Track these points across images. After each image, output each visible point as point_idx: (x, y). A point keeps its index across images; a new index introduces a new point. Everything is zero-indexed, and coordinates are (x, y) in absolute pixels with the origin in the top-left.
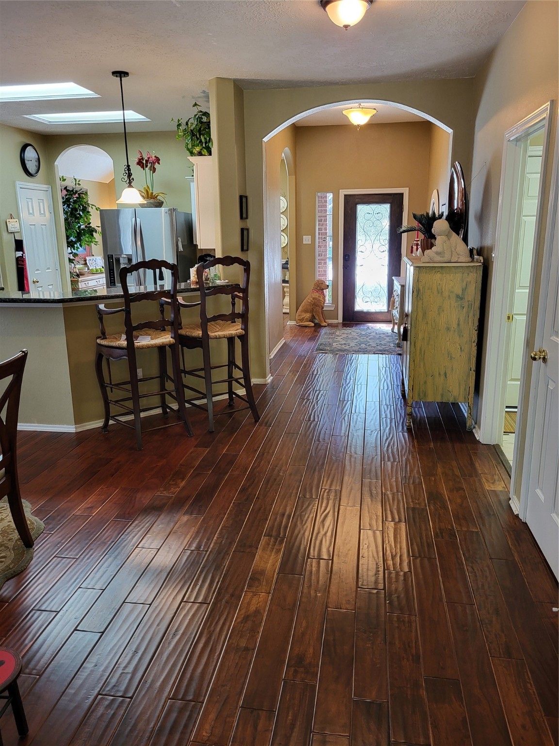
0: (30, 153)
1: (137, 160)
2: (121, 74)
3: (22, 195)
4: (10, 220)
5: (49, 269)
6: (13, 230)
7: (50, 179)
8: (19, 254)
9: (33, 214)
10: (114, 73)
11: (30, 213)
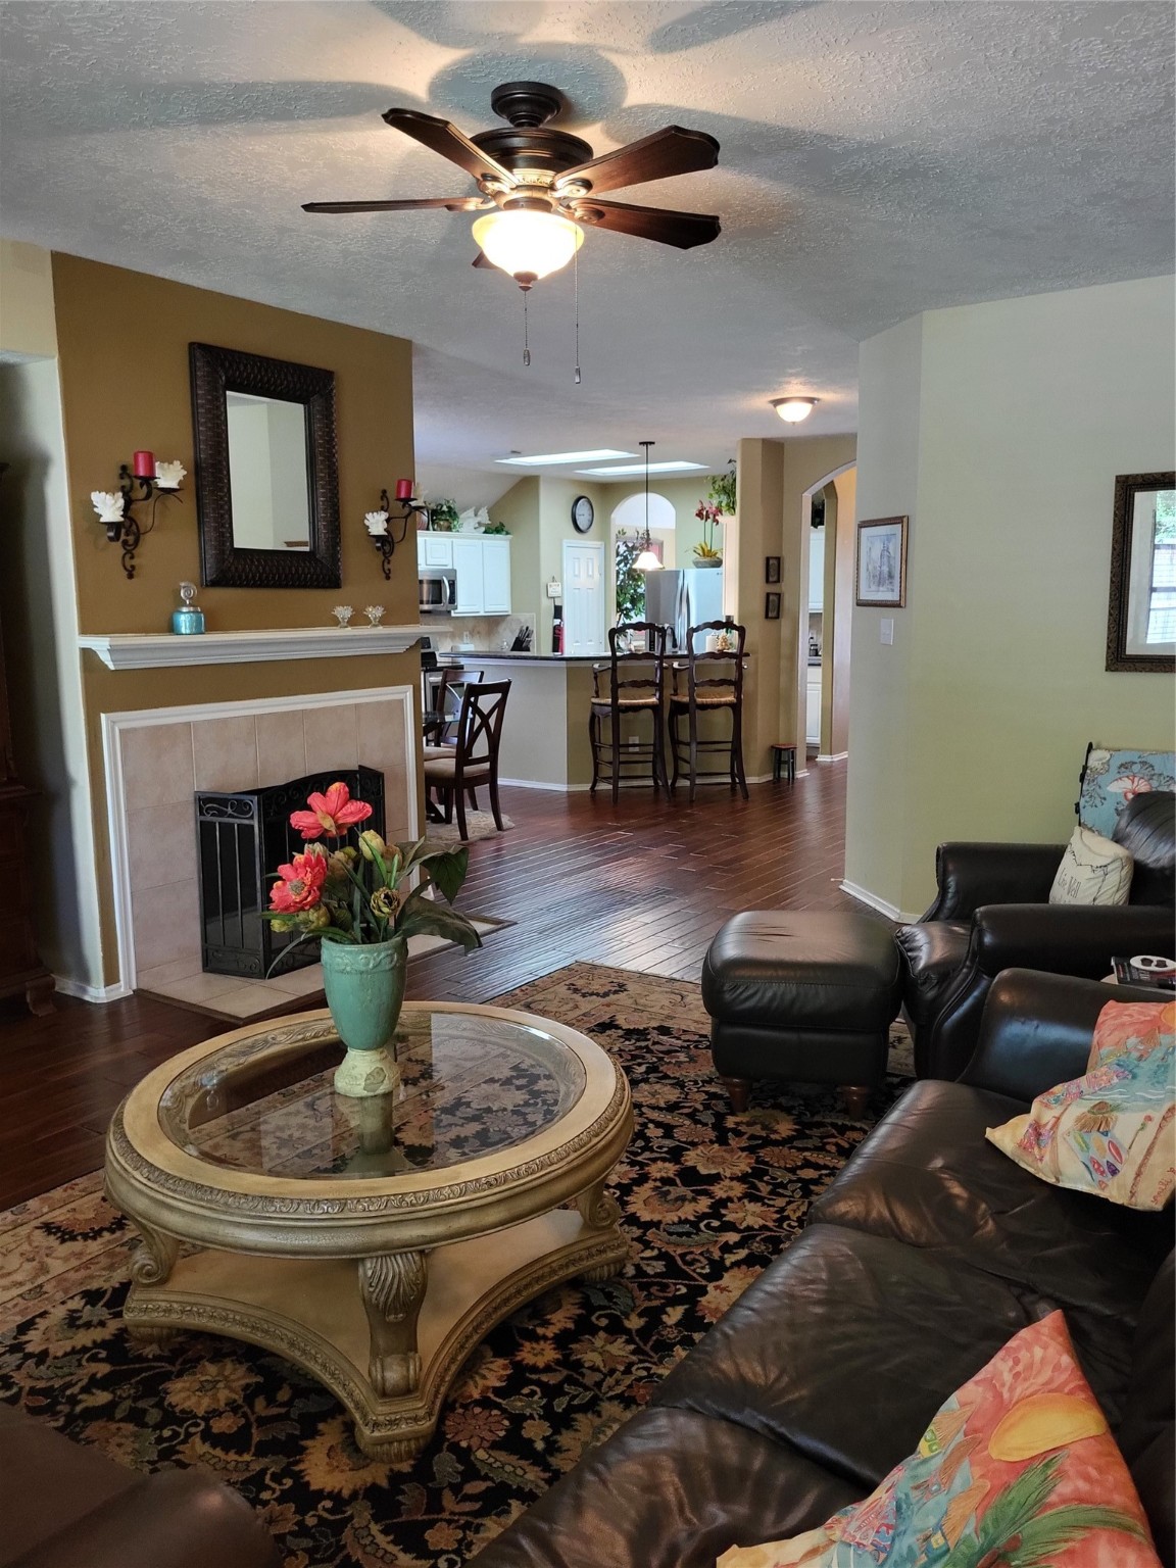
0: (582, 508)
1: (695, 511)
2: (647, 444)
3: (568, 554)
4: (552, 584)
5: (591, 641)
6: (554, 595)
7: (604, 536)
8: (557, 621)
9: (578, 576)
10: (641, 443)
11: (588, 576)
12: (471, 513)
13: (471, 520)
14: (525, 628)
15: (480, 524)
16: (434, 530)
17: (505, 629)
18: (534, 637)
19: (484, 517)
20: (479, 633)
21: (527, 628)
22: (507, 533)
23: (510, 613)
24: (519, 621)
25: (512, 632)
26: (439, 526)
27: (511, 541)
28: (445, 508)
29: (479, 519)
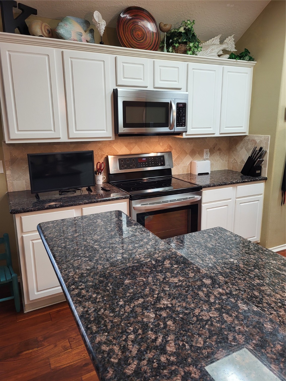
12: (216, 40)
13: (216, 46)
14: (258, 149)
15: (225, 51)
16: (168, 51)
17: (242, 148)
18: (267, 158)
19: (230, 44)
20: (219, 150)
21: (261, 148)
22: (251, 59)
23: (247, 134)
24: (254, 141)
25: (247, 150)
26: (174, 47)
27: (254, 67)
28: (182, 30)
29: (224, 46)
